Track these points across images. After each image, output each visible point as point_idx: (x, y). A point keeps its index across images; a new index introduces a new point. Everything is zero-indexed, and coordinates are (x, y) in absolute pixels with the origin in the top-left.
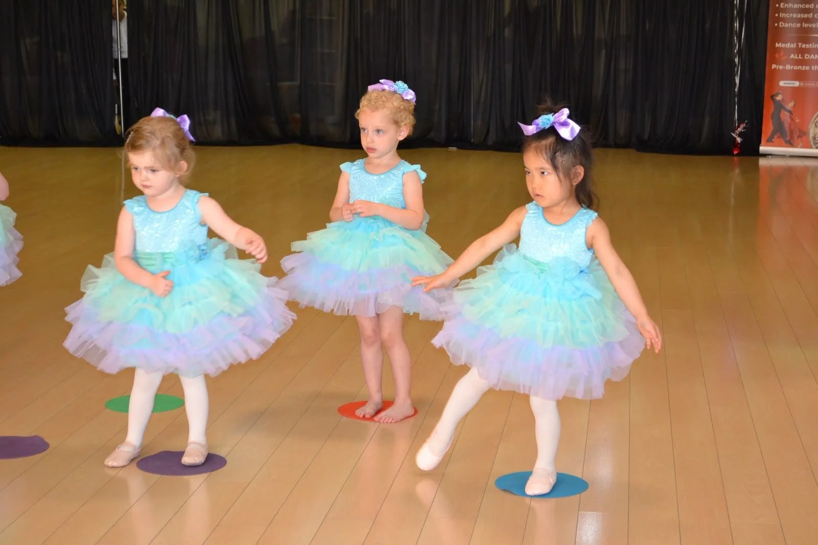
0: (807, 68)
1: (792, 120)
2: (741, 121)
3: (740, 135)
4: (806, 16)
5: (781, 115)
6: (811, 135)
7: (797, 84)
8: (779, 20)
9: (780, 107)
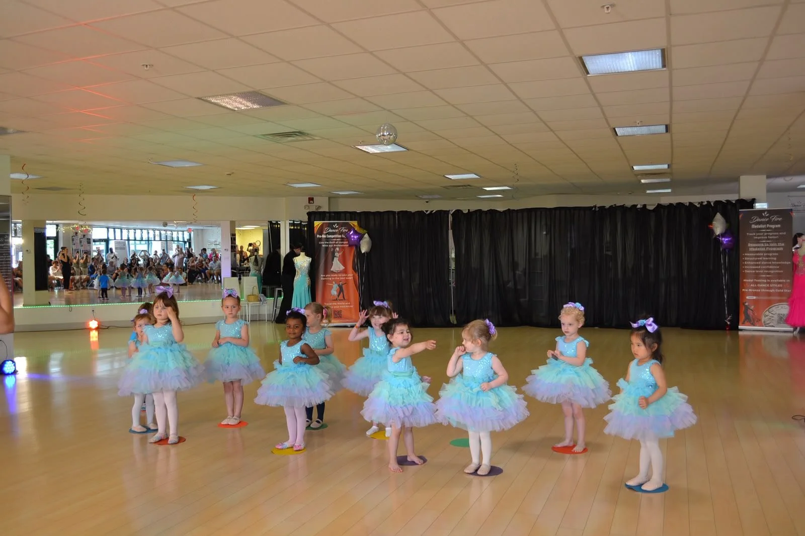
0: (759, 290)
1: (754, 314)
2: (729, 315)
3: (729, 321)
4: (757, 267)
5: (749, 312)
6: (763, 321)
7: (755, 298)
8: (744, 269)
9: (747, 308)
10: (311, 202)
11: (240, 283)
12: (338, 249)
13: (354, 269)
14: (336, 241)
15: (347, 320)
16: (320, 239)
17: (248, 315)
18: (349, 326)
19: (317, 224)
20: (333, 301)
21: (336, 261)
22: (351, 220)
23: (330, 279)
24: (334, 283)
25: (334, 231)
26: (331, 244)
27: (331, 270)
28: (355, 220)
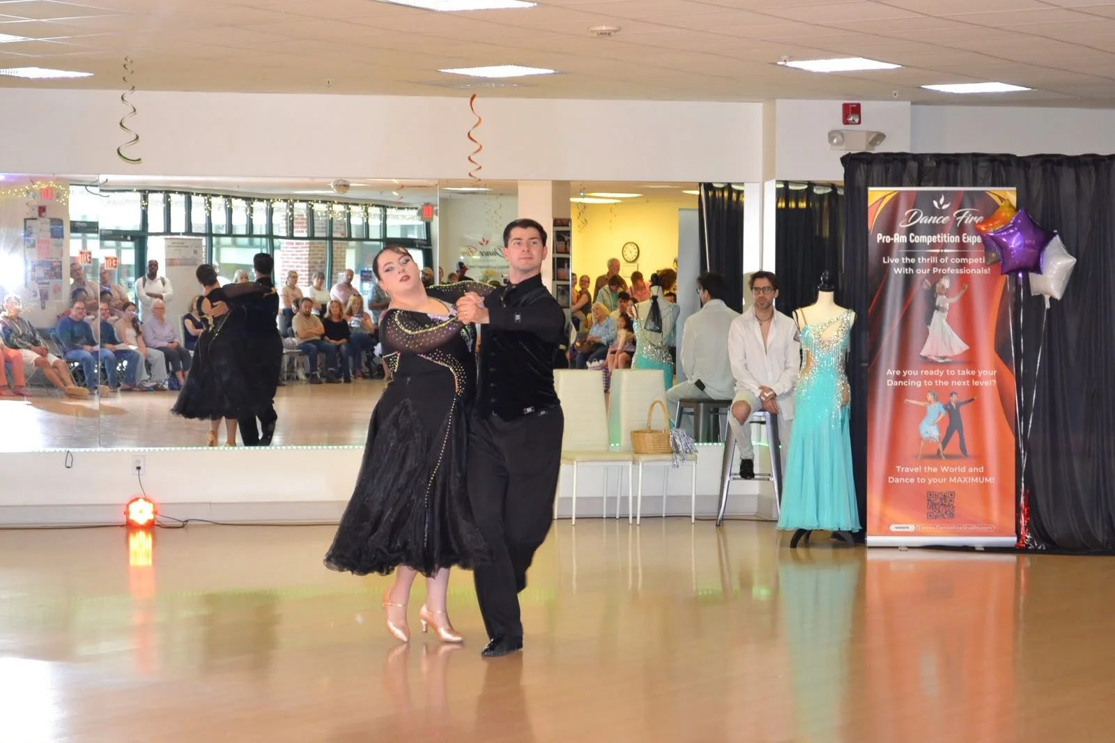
10: (851, 119)
11: (606, 391)
12: (946, 283)
13: (1001, 350)
14: (940, 255)
15: (974, 528)
16: (887, 249)
17: (635, 498)
18: (979, 547)
19: (878, 196)
20: (927, 461)
21: (940, 321)
22: (994, 185)
23: (919, 384)
24: (930, 397)
25: (935, 220)
26: (924, 266)
27: (923, 353)
28: (1007, 185)
